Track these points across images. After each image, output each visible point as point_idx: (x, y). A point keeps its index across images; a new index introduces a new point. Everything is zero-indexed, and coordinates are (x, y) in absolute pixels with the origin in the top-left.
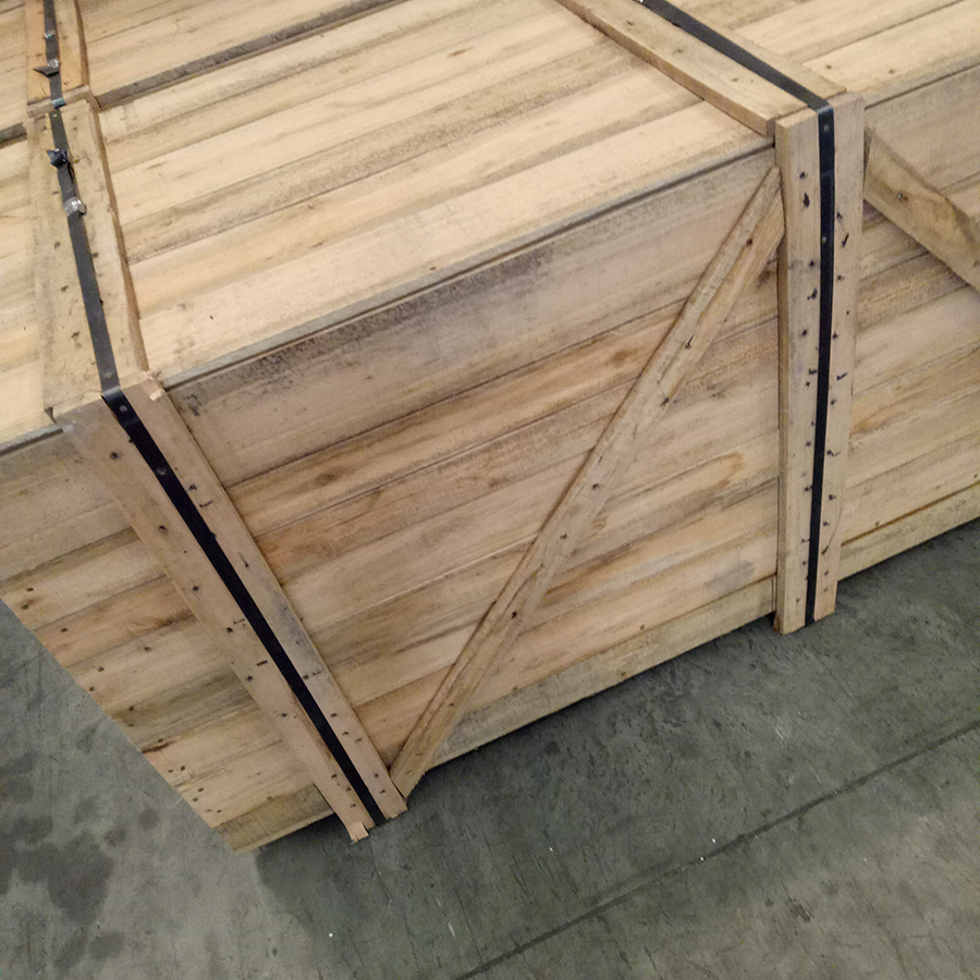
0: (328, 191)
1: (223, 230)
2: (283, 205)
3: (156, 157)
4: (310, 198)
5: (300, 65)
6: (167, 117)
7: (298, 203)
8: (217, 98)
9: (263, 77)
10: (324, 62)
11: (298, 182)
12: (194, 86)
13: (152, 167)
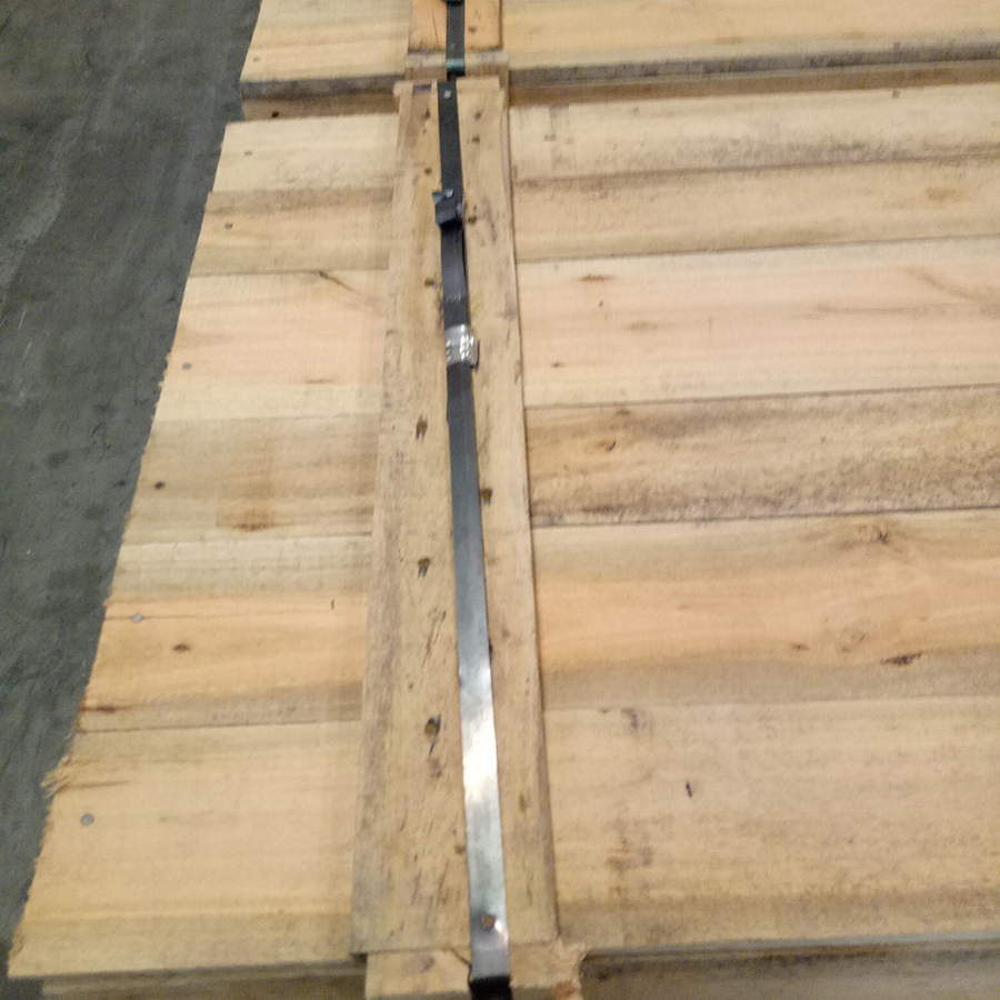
0: (917, 510)
1: (711, 519)
2: (830, 507)
3: (596, 257)
4: (880, 512)
5: (857, 146)
6: (622, 167)
7: (856, 513)
8: (709, 162)
9: (792, 148)
10: (899, 157)
11: (858, 453)
12: (670, 114)
13: (589, 278)
